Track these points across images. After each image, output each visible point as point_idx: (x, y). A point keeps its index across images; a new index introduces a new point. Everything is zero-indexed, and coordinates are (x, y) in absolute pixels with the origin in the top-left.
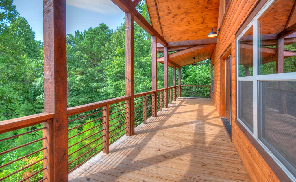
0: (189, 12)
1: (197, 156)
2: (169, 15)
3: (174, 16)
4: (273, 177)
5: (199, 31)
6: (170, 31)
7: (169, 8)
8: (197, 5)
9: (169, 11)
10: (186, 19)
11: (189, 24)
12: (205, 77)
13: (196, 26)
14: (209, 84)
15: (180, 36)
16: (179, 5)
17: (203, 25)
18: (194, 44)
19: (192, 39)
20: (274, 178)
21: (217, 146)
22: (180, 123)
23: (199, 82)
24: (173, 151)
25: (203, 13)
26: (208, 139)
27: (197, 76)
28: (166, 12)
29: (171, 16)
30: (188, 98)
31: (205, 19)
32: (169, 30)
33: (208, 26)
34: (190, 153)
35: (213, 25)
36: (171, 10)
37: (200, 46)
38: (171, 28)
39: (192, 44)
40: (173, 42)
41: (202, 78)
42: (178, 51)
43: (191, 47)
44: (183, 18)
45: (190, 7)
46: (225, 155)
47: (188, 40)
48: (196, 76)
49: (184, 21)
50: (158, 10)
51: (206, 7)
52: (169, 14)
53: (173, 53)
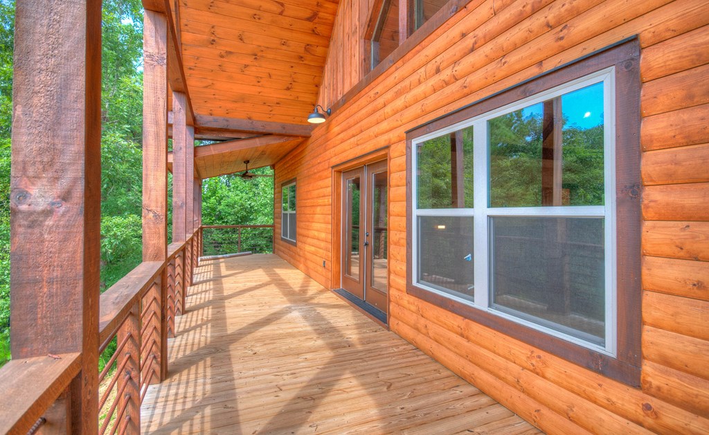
0: (262, 57)
1: (362, 373)
2: (210, 46)
3: (223, 53)
4: (539, 357)
5: (278, 103)
6: (206, 87)
7: (213, 30)
8: (284, 47)
9: (212, 38)
10: (254, 69)
11: (259, 82)
12: (242, 205)
13: (272, 92)
14: (254, 222)
15: (230, 105)
16: (241, 33)
17: (288, 92)
18: (264, 131)
19: (261, 118)
20: (543, 358)
21: (375, 344)
22: (262, 317)
23: (229, 217)
24: (311, 380)
25: (292, 67)
26: (351, 336)
27: (223, 202)
28: (205, 37)
29: (218, 52)
30: (223, 258)
31: (294, 81)
32: (205, 85)
33: (298, 97)
34: (348, 371)
35: (308, 98)
36: (218, 36)
37: (276, 137)
38: (211, 82)
39: (261, 129)
40: (211, 118)
41: (237, 208)
42: (223, 141)
43: (255, 135)
44: (246, 66)
45: (267, 45)
46: (401, 356)
47: (249, 118)
48: (220, 204)
49: (246, 72)
50: (182, 24)
51: (302, 57)
52: (212, 44)
53: (209, 145)
